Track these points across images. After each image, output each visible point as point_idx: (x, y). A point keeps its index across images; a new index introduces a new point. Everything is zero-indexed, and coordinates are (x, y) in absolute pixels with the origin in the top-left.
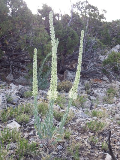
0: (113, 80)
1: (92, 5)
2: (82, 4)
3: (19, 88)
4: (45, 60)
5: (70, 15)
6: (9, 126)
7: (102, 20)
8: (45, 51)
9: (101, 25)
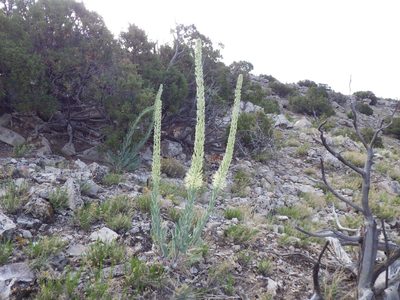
0: (238, 159)
1: (201, 33)
2: (186, 30)
3: (94, 169)
4: (137, 120)
5: (172, 46)
6: (94, 235)
7: (219, 60)
8: (138, 106)
9: (215, 68)
